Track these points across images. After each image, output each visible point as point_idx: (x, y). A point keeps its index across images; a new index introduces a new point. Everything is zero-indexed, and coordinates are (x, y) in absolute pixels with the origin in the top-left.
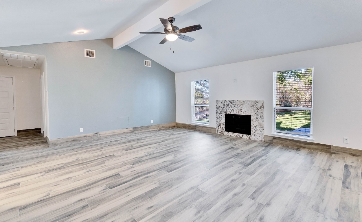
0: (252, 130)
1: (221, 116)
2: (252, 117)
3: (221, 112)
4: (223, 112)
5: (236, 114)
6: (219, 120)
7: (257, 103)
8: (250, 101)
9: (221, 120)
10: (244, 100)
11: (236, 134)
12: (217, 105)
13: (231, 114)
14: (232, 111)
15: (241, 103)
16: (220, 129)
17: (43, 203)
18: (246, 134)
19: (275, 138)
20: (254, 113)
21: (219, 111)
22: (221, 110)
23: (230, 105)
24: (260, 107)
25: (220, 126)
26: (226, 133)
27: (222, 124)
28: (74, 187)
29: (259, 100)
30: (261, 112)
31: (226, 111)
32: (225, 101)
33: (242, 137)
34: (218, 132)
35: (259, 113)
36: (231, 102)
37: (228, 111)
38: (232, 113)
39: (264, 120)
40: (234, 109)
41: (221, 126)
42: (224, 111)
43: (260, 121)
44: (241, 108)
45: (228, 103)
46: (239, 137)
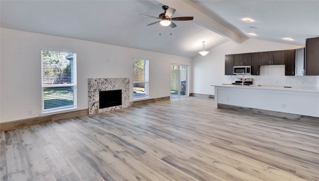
0: (122, 100)
1: (95, 94)
2: (122, 91)
3: (95, 91)
4: (97, 90)
5: (110, 90)
6: (92, 99)
7: (126, 80)
8: (121, 78)
9: (95, 98)
10: (117, 77)
11: (110, 108)
12: (89, 84)
13: (105, 91)
14: (106, 88)
15: (114, 80)
16: (94, 108)
17: (276, 164)
18: (118, 105)
19: (135, 102)
20: (124, 87)
21: (92, 90)
22: (95, 88)
23: (104, 83)
24: (128, 82)
25: (93, 105)
26: (101, 111)
27: (97, 102)
28: (247, 159)
29: (127, 77)
30: (128, 86)
31: (100, 88)
32: (99, 79)
33: (116, 109)
34: (92, 112)
35: (127, 87)
36: (106, 80)
37: (103, 89)
38: (107, 90)
39: (130, 91)
40: (109, 86)
41: (96, 105)
42: (98, 88)
43: (128, 93)
44: (115, 85)
45: (102, 81)
46: (113, 110)
